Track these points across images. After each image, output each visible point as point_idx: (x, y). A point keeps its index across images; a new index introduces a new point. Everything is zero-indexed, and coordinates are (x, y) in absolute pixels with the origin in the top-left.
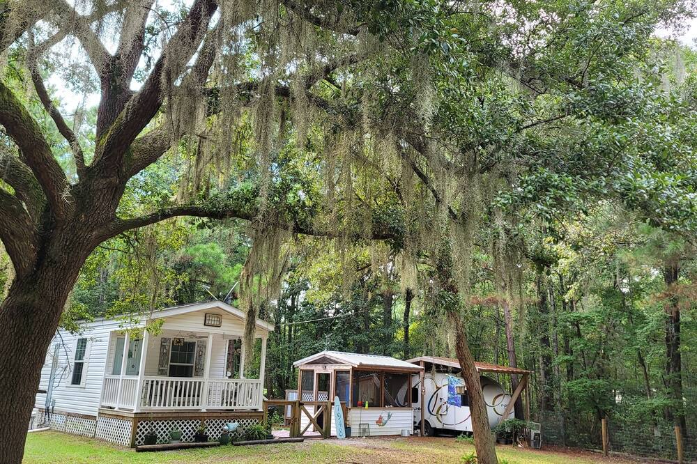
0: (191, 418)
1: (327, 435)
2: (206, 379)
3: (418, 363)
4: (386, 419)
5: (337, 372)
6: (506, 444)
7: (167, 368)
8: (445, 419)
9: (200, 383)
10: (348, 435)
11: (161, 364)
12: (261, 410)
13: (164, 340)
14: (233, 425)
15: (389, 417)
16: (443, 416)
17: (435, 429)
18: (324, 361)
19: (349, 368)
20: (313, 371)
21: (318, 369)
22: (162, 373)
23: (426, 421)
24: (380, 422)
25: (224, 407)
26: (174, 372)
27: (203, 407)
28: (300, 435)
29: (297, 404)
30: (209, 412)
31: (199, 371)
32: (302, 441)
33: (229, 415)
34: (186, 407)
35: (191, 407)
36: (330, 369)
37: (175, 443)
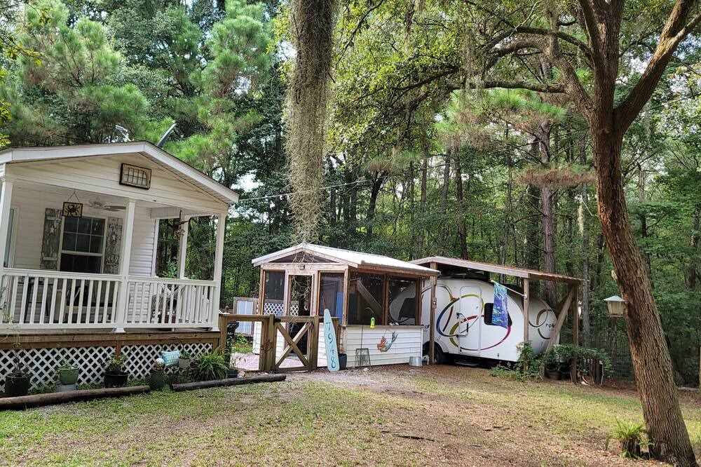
0: (96, 344)
1: (311, 366)
2: (123, 276)
3: (427, 265)
4: (389, 341)
5: (323, 274)
6: (560, 379)
7: (57, 258)
8: (463, 342)
9: (113, 283)
10: (343, 367)
11: (46, 250)
12: (216, 329)
13: (50, 212)
14: (171, 356)
15: (394, 338)
16: (461, 339)
17: (447, 354)
18: (302, 257)
19: (344, 268)
20: (283, 272)
21: (292, 270)
22: (47, 265)
23: (437, 345)
24: (382, 347)
25: (156, 325)
26: (68, 264)
27: (119, 326)
28: (275, 369)
29: (271, 321)
30: (129, 332)
31: (112, 265)
32: (283, 379)
33: (165, 338)
34: (87, 325)
35: (96, 325)
36: (312, 270)
37: (66, 391)
